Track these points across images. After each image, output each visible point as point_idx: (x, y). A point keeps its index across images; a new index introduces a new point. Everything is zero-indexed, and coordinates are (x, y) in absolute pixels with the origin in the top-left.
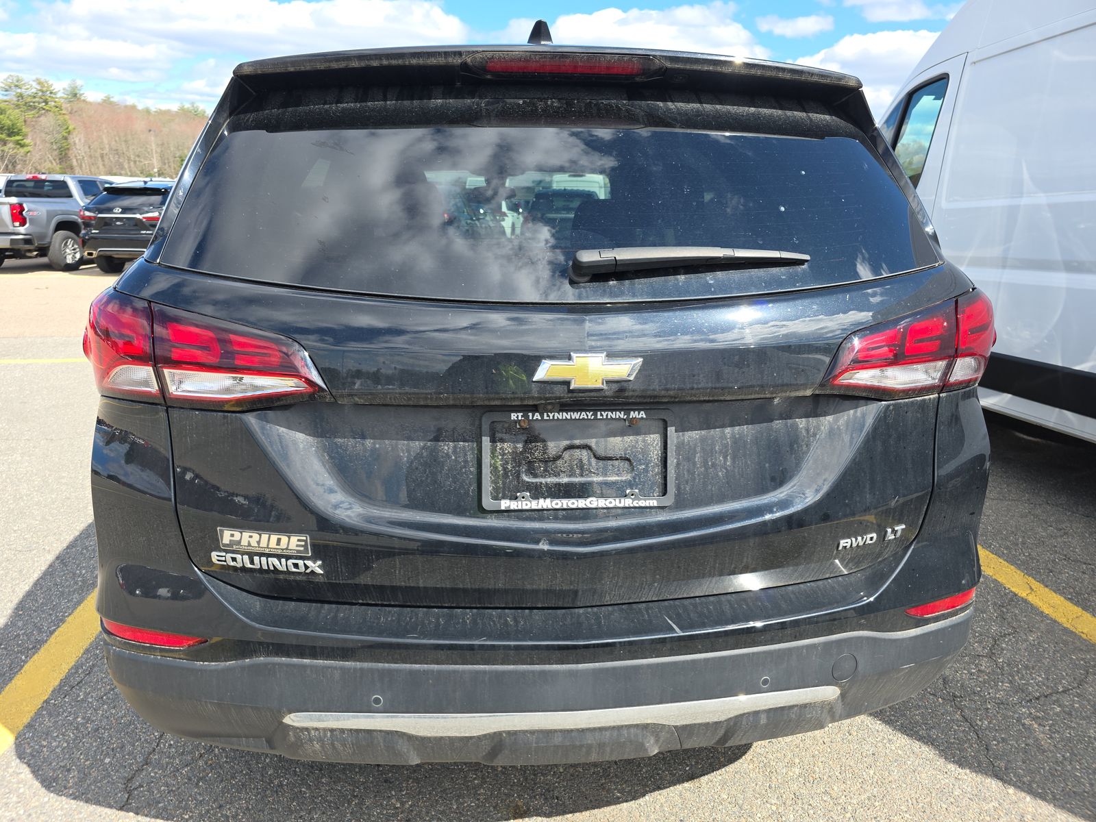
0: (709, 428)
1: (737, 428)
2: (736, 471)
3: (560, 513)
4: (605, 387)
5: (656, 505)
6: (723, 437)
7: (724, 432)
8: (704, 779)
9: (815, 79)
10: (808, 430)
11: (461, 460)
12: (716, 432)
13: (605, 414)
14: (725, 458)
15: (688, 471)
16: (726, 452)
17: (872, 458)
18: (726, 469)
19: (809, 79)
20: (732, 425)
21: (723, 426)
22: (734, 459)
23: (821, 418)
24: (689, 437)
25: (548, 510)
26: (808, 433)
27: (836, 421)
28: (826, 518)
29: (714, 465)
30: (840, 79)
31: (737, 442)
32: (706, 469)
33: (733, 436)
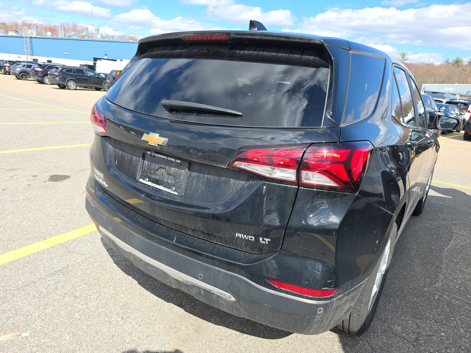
0: (200, 173)
1: (209, 176)
2: (205, 191)
3: (154, 188)
4: (157, 146)
5: (177, 194)
6: (204, 178)
7: (204, 176)
8: (246, 335)
9: (297, 40)
10: (234, 184)
11: (136, 163)
12: (202, 175)
13: (170, 158)
14: (203, 185)
15: (190, 186)
16: (204, 183)
17: (253, 203)
18: (202, 190)
19: (294, 40)
20: (208, 174)
21: (205, 174)
22: (205, 187)
23: (240, 181)
24: (194, 174)
25: (151, 186)
26: (234, 186)
27: (245, 184)
28: (228, 220)
29: (199, 187)
30: (310, 40)
31: (208, 180)
32: (196, 188)
33: (207, 178)
